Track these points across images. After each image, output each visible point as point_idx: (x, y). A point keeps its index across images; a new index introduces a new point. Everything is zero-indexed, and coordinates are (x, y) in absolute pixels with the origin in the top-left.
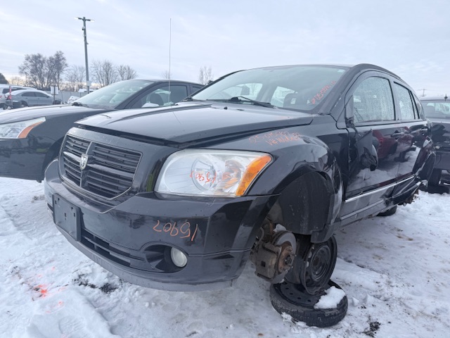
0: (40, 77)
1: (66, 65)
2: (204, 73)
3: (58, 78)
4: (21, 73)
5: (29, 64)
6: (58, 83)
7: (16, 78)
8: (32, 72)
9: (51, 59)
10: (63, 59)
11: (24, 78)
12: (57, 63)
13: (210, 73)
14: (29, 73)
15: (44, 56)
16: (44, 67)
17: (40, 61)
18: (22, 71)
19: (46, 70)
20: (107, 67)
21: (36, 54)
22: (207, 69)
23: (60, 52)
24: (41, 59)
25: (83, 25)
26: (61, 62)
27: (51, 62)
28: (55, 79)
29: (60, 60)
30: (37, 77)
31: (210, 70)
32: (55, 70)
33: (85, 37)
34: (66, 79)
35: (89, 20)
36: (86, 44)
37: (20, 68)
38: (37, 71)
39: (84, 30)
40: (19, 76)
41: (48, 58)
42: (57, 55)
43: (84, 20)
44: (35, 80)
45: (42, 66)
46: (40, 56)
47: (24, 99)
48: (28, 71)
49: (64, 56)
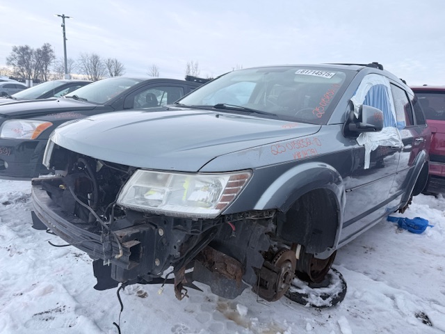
0: (27, 68)
1: (54, 57)
2: (191, 68)
3: (46, 69)
4: (8, 64)
5: (17, 55)
6: (46, 74)
7: (4, 68)
8: (20, 63)
9: (39, 51)
10: (51, 51)
11: (11, 69)
12: (45, 55)
13: (196, 68)
14: (16, 64)
15: (31, 48)
16: (31, 59)
17: (27, 53)
18: (9, 62)
19: (33, 61)
20: (95, 59)
21: (24, 46)
22: (194, 64)
23: (48, 44)
24: (29, 51)
25: (62, 22)
26: (49, 54)
27: (39, 54)
28: (43, 70)
29: (48, 52)
30: (25, 68)
31: (197, 64)
32: (42, 62)
33: (64, 34)
34: (54, 71)
35: (68, 17)
36: (65, 39)
37: (8, 59)
38: (25, 62)
39: (63, 26)
40: (6, 67)
41: (35, 50)
42: (46, 48)
43: (63, 17)
44: (22, 71)
45: (30, 58)
46: (27, 48)
47: (5, 90)
48: (15, 62)
49: (52, 48)
